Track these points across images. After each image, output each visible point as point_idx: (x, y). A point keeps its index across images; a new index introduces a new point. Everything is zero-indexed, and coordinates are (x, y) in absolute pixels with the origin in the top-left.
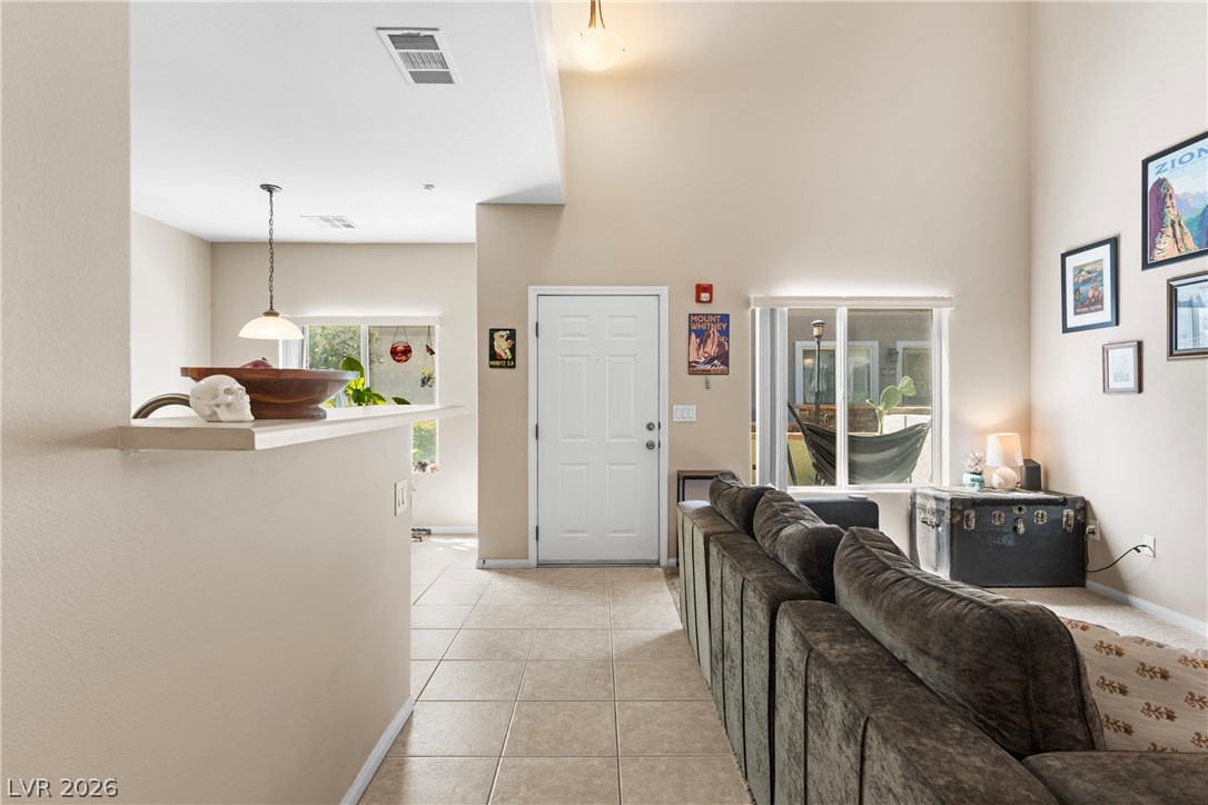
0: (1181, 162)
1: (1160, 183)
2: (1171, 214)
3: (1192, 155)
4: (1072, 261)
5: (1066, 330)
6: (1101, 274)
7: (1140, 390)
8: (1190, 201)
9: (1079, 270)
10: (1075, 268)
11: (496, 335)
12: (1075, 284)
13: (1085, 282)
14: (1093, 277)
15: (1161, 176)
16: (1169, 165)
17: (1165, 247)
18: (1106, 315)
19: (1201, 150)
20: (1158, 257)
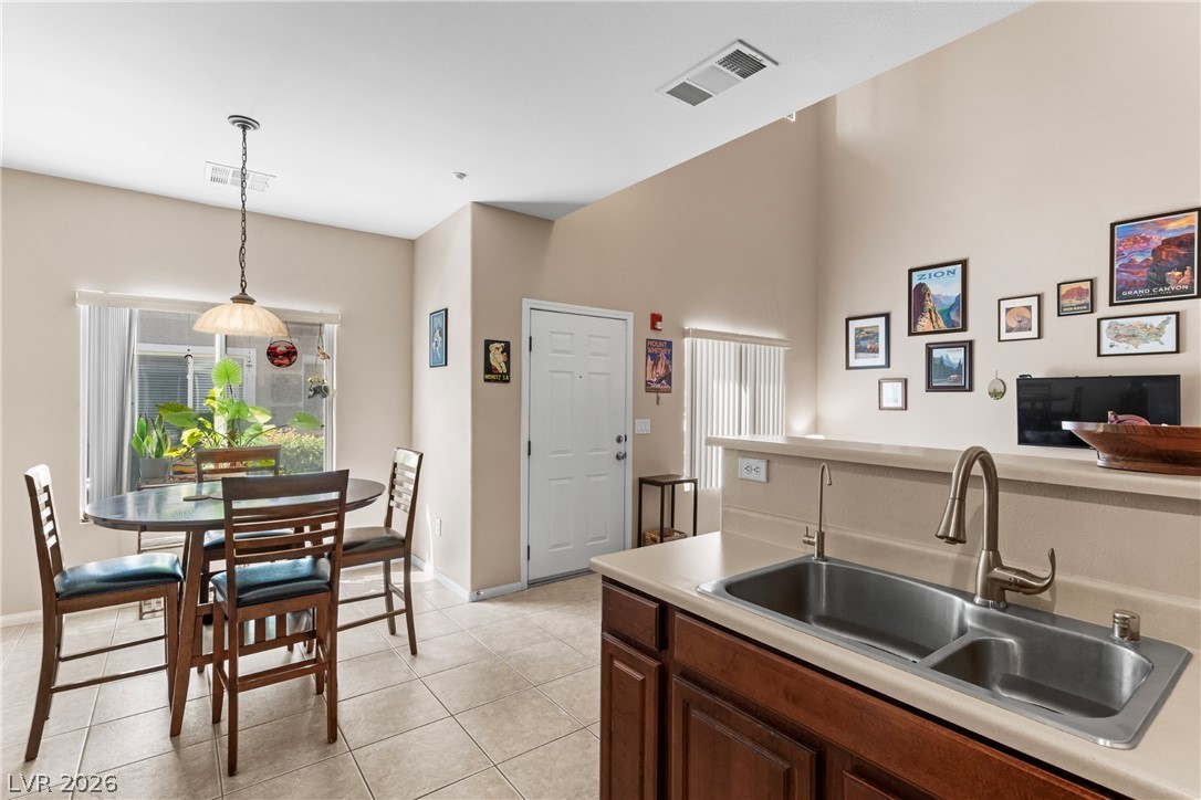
0: (935, 275)
1: (921, 286)
2: (929, 305)
3: (943, 274)
4: (853, 325)
5: (848, 368)
6: (877, 334)
7: (906, 407)
8: (942, 300)
9: (859, 330)
10: (856, 329)
11: (492, 347)
12: (856, 339)
13: (864, 339)
14: (873, 335)
15: (922, 281)
16: (927, 276)
17: (924, 323)
18: (880, 359)
19: (949, 272)
20: (920, 329)
